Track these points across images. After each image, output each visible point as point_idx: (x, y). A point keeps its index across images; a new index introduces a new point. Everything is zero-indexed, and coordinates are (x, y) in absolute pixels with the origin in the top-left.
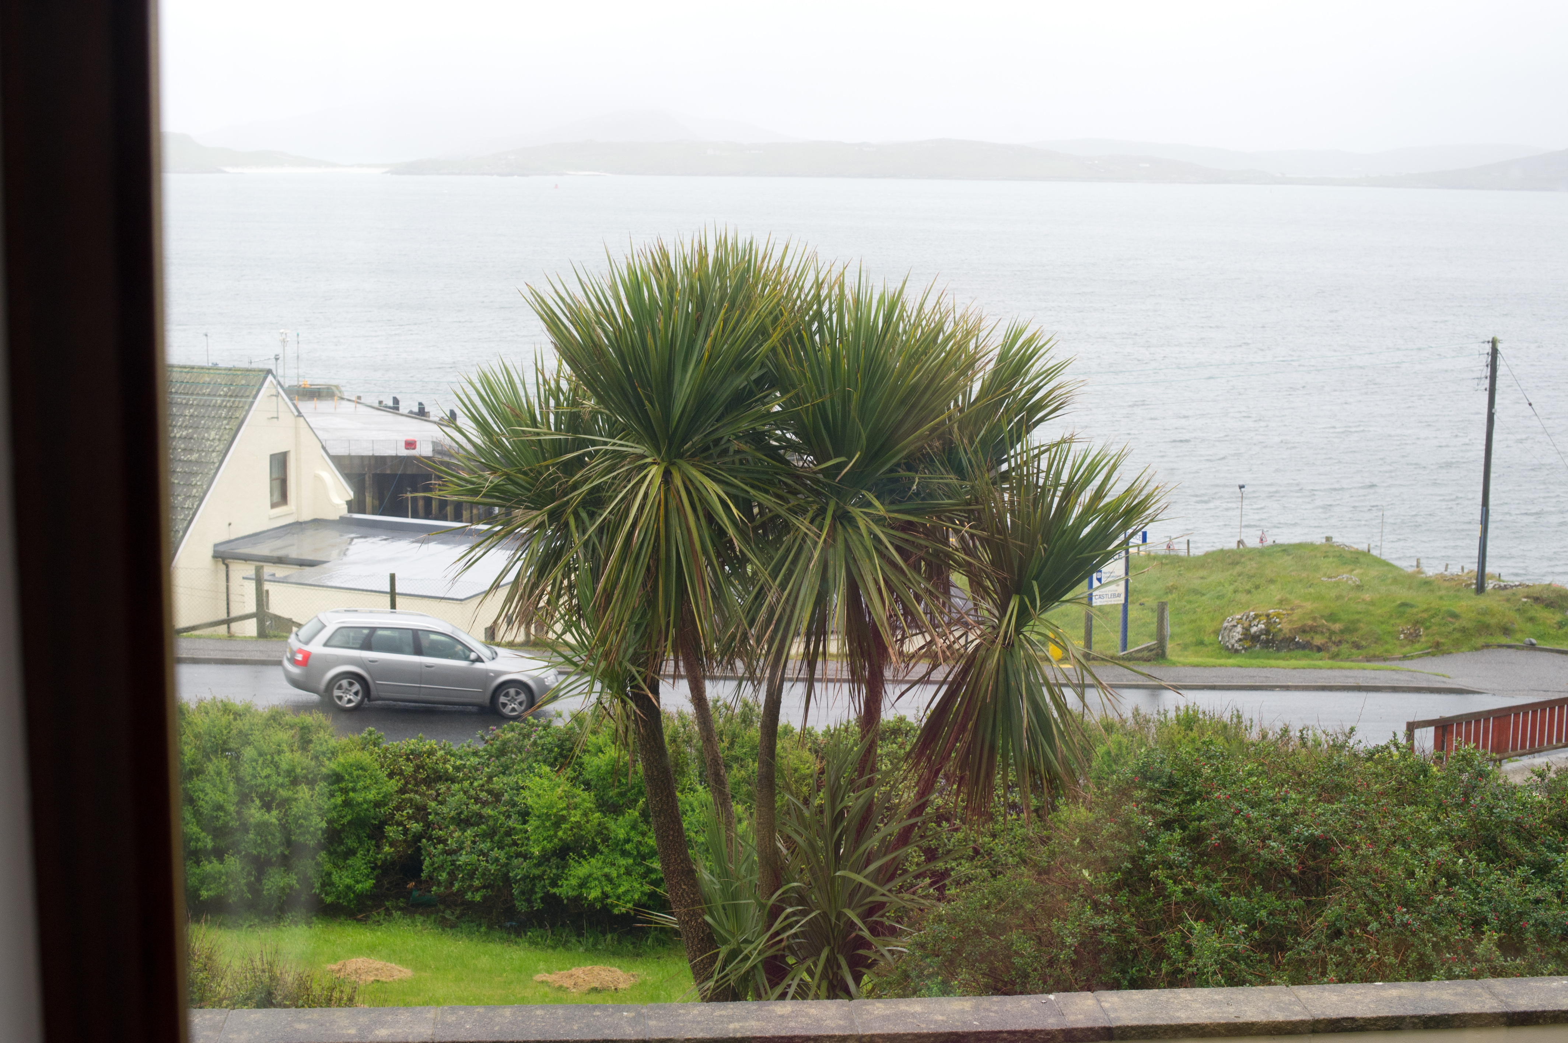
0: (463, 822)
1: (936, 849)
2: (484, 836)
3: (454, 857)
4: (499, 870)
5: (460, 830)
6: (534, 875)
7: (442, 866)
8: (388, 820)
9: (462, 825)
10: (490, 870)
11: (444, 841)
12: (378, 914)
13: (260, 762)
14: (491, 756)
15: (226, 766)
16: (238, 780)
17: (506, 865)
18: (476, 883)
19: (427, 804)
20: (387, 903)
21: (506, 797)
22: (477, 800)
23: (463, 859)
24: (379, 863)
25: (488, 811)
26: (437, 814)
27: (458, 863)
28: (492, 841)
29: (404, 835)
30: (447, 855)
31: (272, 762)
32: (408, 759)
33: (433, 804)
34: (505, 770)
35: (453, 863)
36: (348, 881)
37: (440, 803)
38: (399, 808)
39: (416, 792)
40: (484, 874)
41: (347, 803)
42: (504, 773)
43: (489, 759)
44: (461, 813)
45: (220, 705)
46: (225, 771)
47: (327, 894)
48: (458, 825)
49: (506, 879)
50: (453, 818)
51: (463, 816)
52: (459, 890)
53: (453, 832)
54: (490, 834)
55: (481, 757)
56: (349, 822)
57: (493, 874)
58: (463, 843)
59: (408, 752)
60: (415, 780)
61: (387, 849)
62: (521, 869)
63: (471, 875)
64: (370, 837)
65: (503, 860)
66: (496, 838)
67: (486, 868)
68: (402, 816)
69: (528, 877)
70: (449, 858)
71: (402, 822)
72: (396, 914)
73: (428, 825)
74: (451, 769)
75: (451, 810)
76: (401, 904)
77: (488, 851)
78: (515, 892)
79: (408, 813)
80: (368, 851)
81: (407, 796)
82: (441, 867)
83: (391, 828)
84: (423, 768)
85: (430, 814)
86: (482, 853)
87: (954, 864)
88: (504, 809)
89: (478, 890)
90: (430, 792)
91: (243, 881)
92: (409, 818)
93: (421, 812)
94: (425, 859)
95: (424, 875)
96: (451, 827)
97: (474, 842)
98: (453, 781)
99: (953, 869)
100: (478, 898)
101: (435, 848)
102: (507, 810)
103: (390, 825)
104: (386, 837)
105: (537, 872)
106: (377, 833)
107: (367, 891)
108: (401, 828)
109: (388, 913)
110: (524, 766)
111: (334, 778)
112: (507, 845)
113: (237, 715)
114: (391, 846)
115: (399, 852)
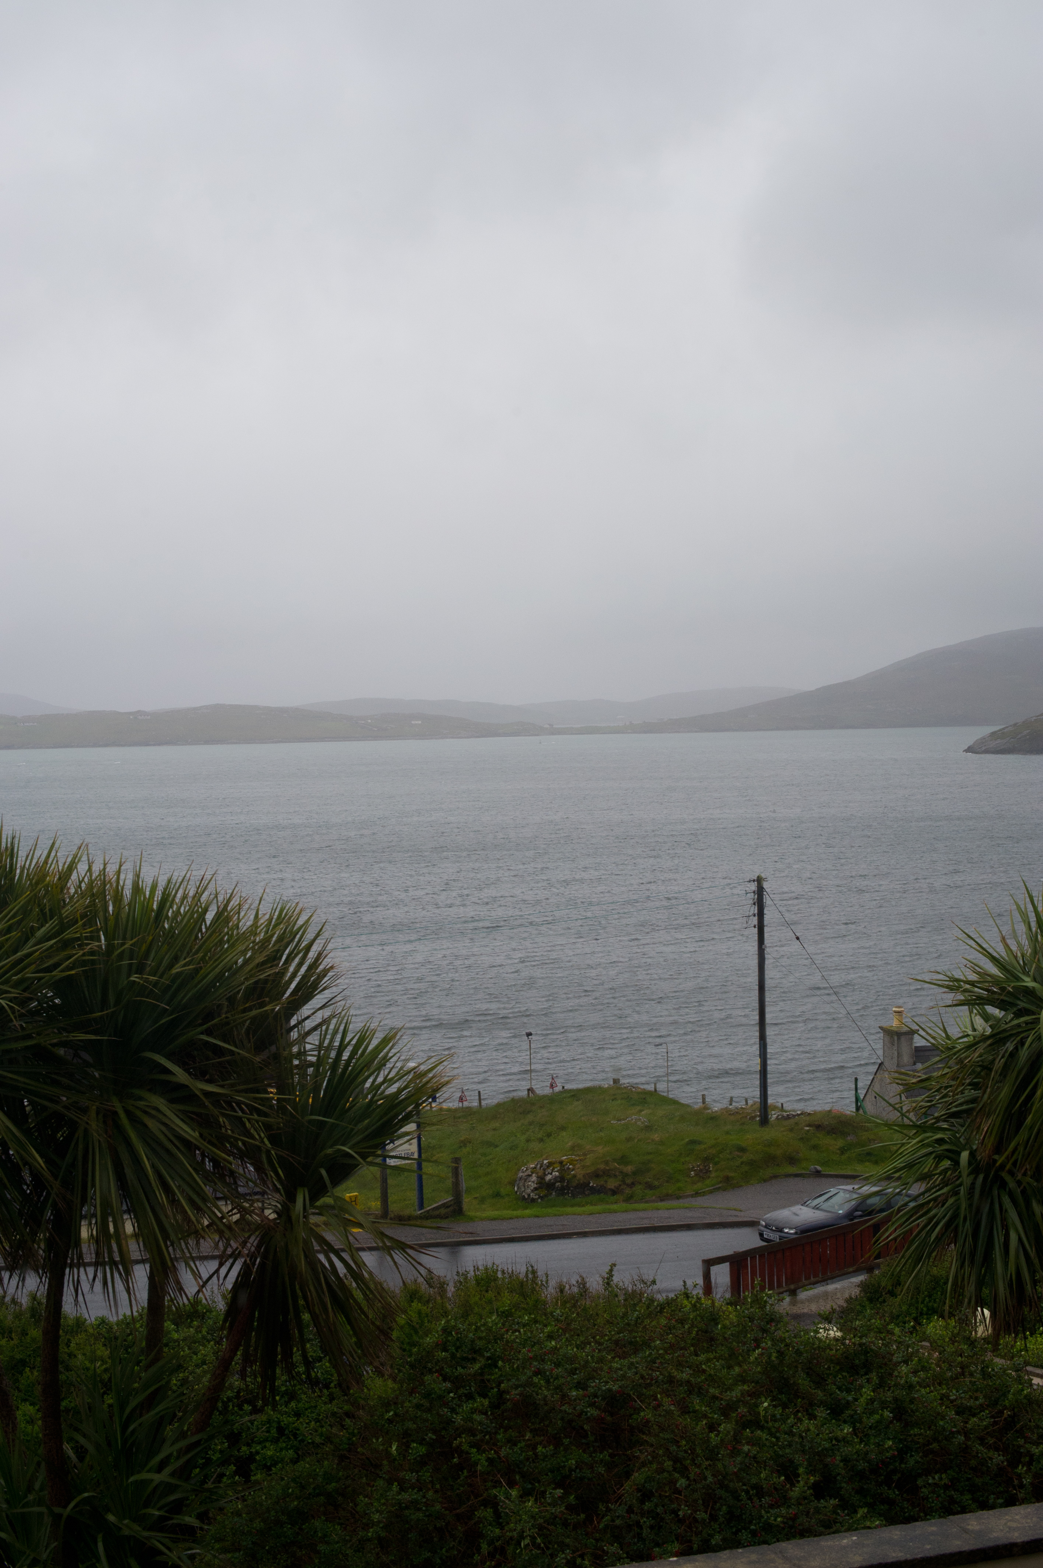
1: (239, 1434)
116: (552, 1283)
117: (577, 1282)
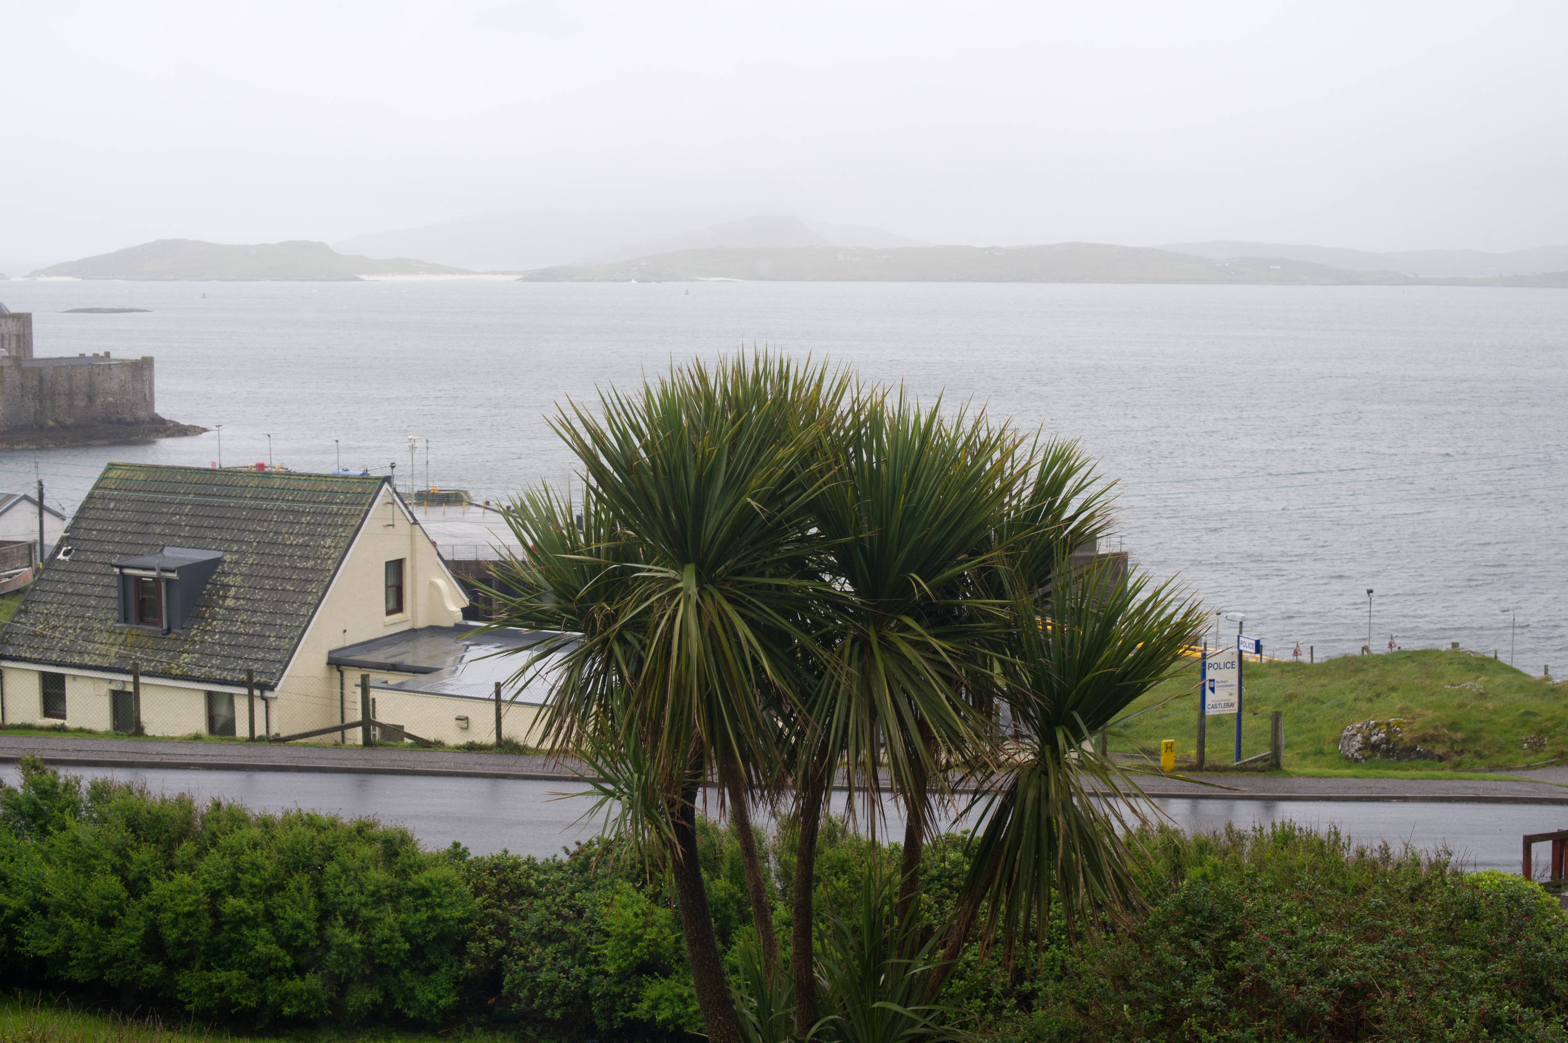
0: (544, 938)
1: (1023, 969)
2: (567, 953)
3: (535, 974)
4: (580, 987)
5: (541, 946)
6: (614, 993)
7: (523, 982)
8: (471, 935)
9: (544, 941)
10: (570, 988)
11: (525, 958)
12: (459, 1030)
13: (344, 877)
14: (574, 871)
15: (308, 882)
16: (320, 896)
17: (587, 982)
18: (556, 1000)
19: (508, 920)
20: (469, 1019)
21: (587, 914)
22: (559, 916)
23: (543, 976)
24: (461, 979)
25: (570, 928)
26: (518, 930)
27: (538, 980)
28: (573, 958)
29: (485, 951)
30: (528, 971)
31: (355, 878)
32: (491, 874)
33: (515, 919)
34: (588, 886)
35: (533, 979)
36: (432, 996)
37: (524, 919)
38: (482, 924)
39: (499, 907)
40: (564, 991)
41: (432, 919)
42: (587, 889)
43: (572, 874)
44: (542, 929)
45: (306, 818)
46: (306, 888)
47: (409, 1009)
48: (539, 941)
49: (586, 997)
50: (534, 934)
51: (544, 932)
52: (539, 1007)
53: (534, 948)
54: (570, 952)
55: (565, 872)
56: (434, 938)
57: (573, 992)
58: (544, 959)
59: (492, 866)
60: (499, 894)
61: (468, 965)
62: (600, 987)
63: (552, 992)
64: (452, 953)
65: (584, 978)
66: (578, 955)
67: (566, 986)
68: (485, 931)
69: (608, 994)
70: (530, 975)
71: (483, 937)
72: (478, 1030)
73: (510, 940)
74: (534, 883)
75: (532, 926)
76: (483, 1020)
77: (569, 968)
78: (595, 1009)
79: (490, 928)
80: (451, 966)
81: (489, 910)
82: (520, 986)
83: (473, 944)
84: (506, 882)
85: (511, 929)
86: (563, 970)
87: (1041, 984)
88: (586, 925)
89: (558, 1007)
90: (513, 907)
91: (324, 997)
92: (491, 933)
93: (502, 929)
94: (505, 976)
95: (504, 991)
96: (533, 944)
97: (555, 959)
98: (536, 896)
99: (1040, 989)
100: (558, 1015)
101: (516, 965)
102: (588, 927)
103: (472, 941)
104: (468, 953)
105: (617, 990)
106: (460, 950)
107: (450, 1006)
108: (483, 945)
109: (469, 1030)
110: (607, 881)
111: (420, 892)
112: (588, 962)
113: (321, 829)
114: (472, 962)
115: (481, 968)
116: (1353, 846)
117: (1380, 847)
